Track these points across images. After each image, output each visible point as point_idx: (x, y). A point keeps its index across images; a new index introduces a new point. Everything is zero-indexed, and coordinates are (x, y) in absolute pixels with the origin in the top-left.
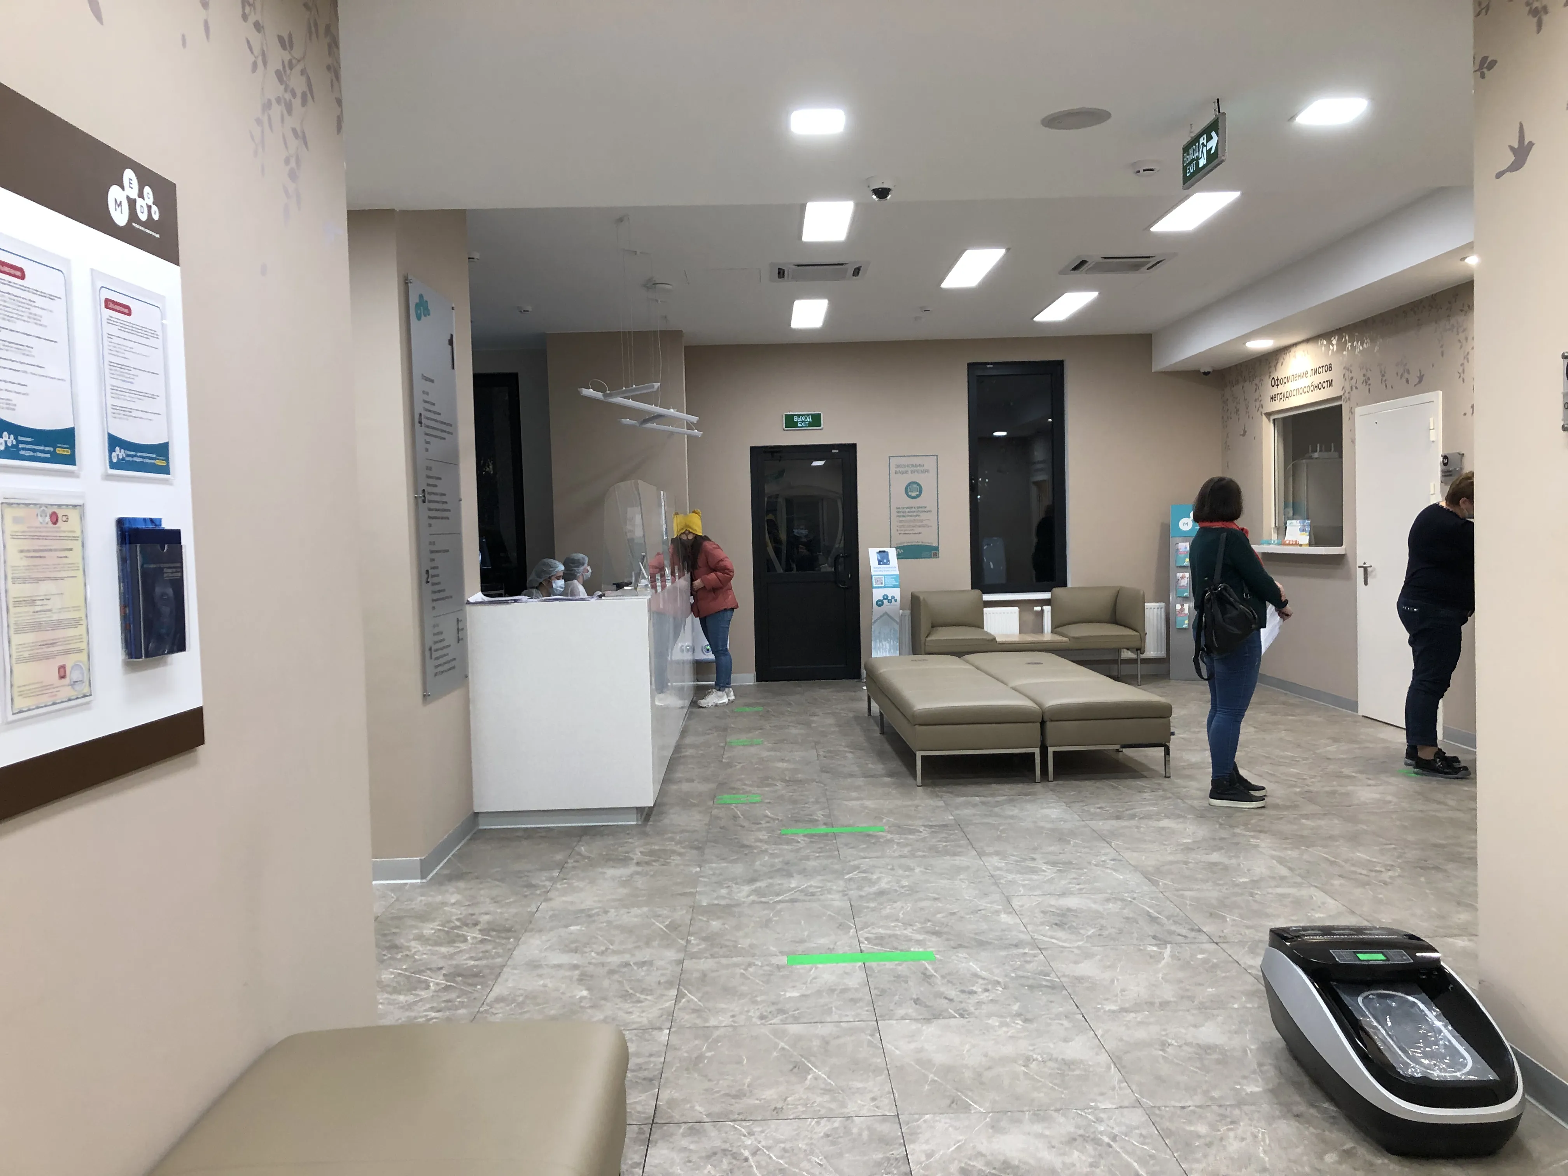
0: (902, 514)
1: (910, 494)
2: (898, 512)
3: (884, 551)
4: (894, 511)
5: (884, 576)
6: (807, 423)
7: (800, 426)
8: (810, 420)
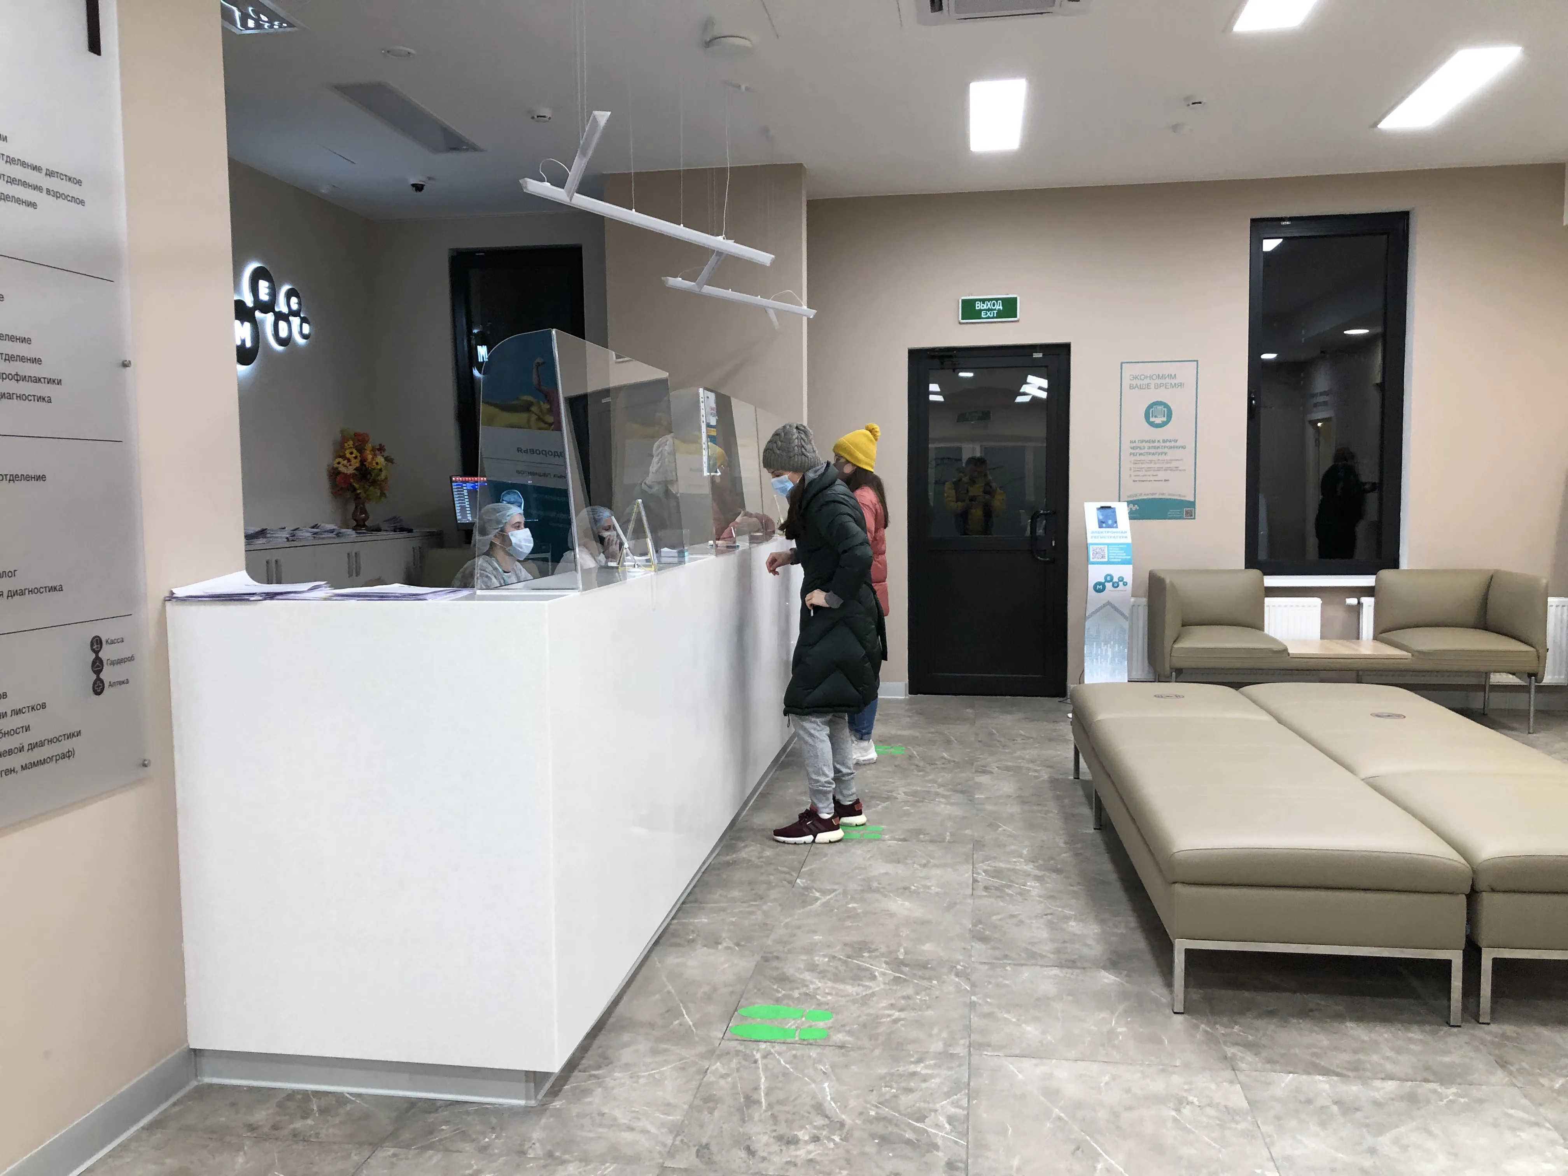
0: (1138, 451)
1: (1152, 419)
2: (1133, 448)
3: (1109, 507)
4: (1126, 446)
5: (1108, 544)
6: (995, 312)
7: (985, 316)
8: (999, 308)
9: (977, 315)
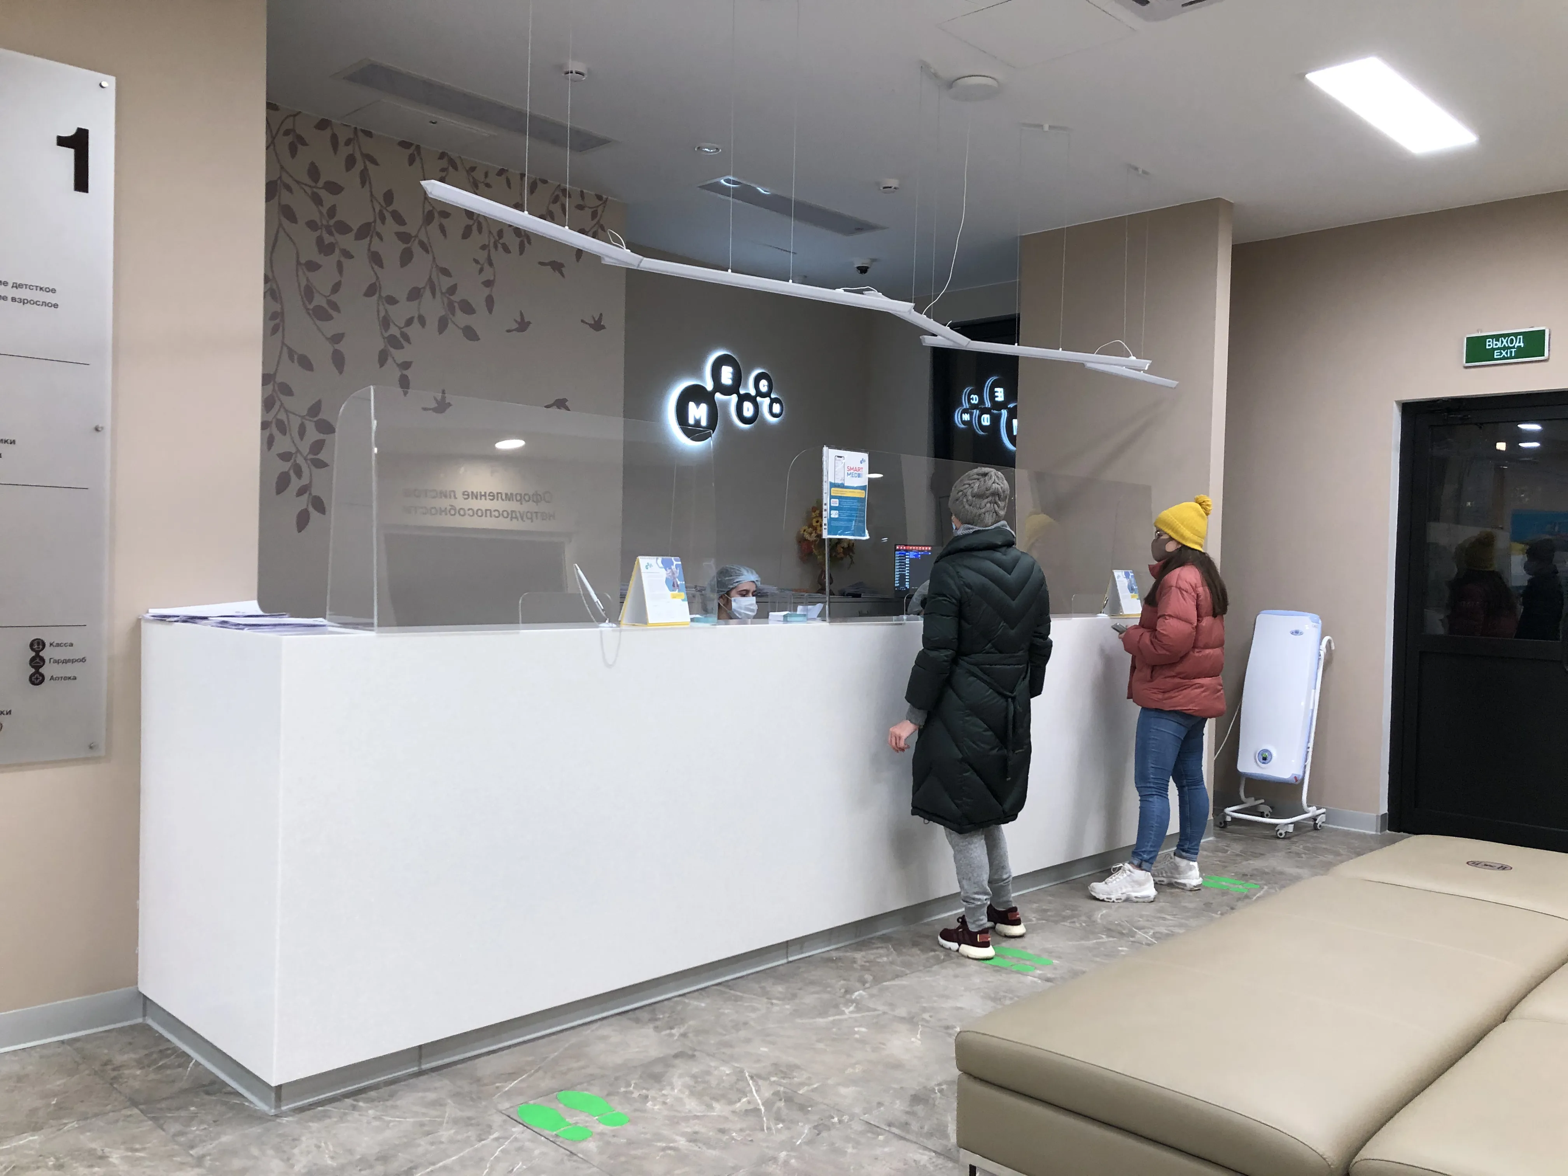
6: (1513, 350)
7: (1499, 357)
8: (1519, 345)
9: (1488, 355)
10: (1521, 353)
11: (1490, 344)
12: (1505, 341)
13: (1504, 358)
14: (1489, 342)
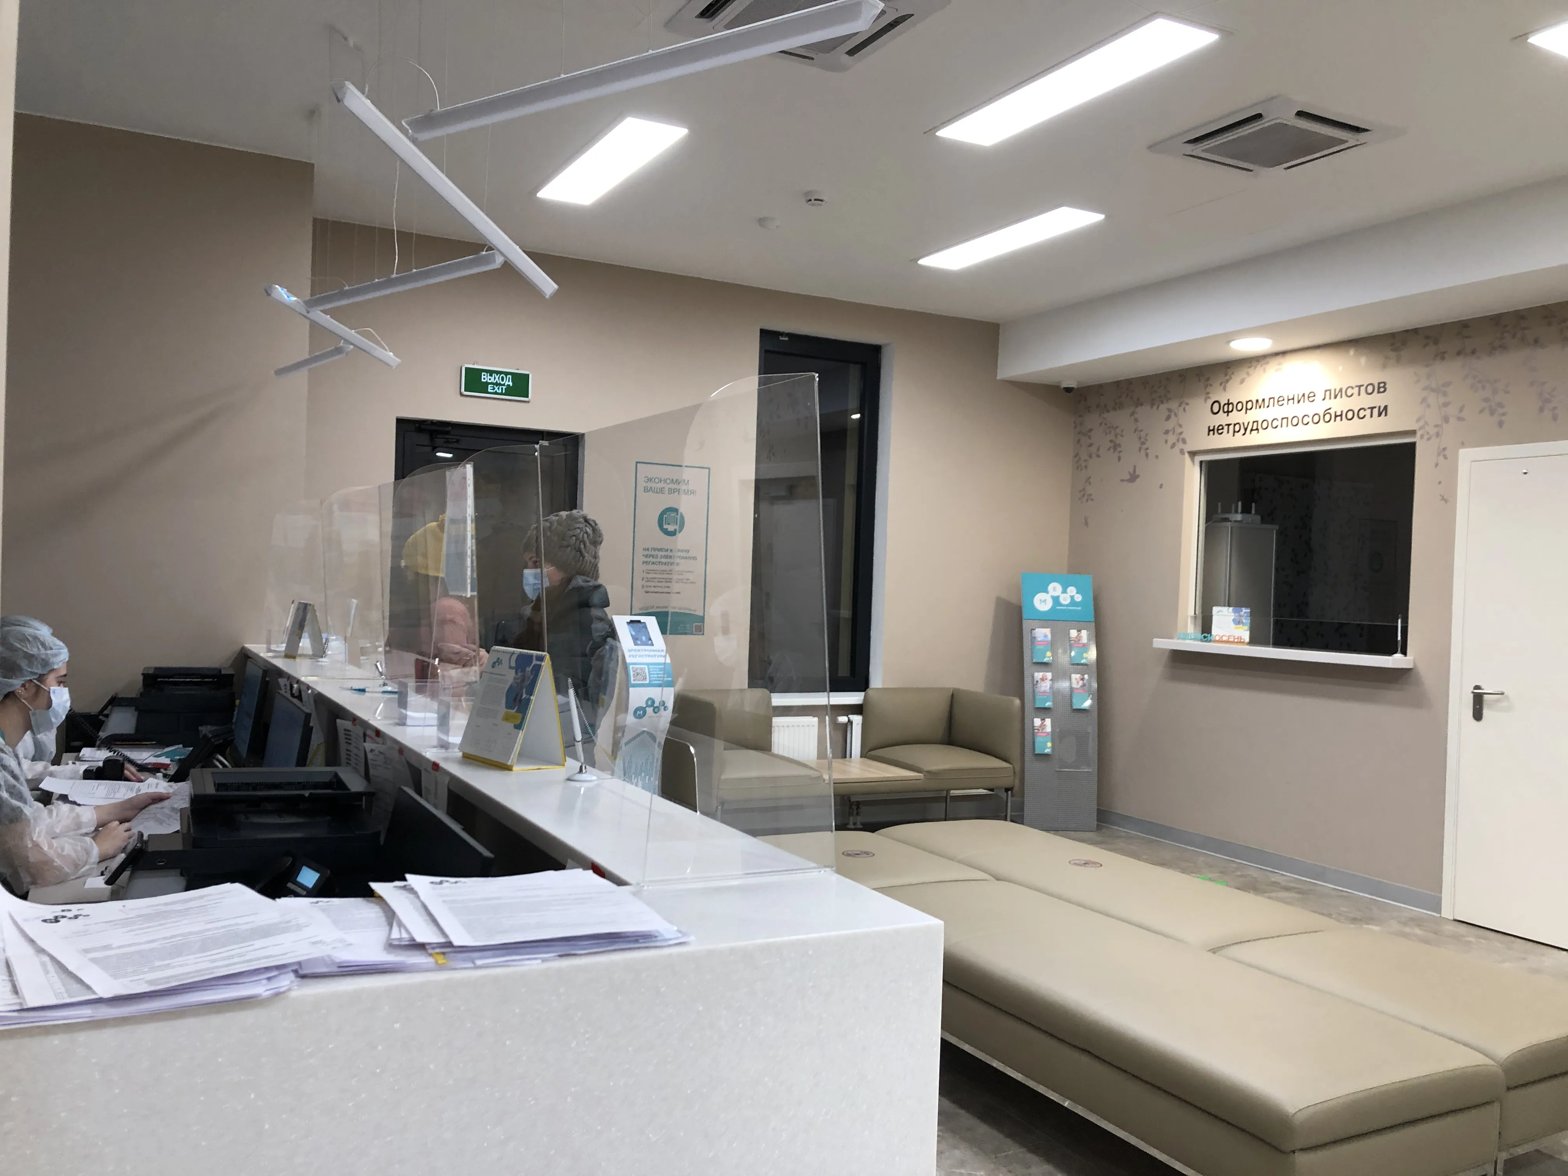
0: (651, 559)
1: (665, 527)
2: (646, 556)
3: (639, 622)
4: (639, 553)
5: (648, 664)
6: (504, 387)
7: (492, 391)
8: (509, 383)
9: (483, 388)
10: (509, 391)
11: (485, 378)
12: (497, 377)
13: (496, 393)
14: (484, 375)
